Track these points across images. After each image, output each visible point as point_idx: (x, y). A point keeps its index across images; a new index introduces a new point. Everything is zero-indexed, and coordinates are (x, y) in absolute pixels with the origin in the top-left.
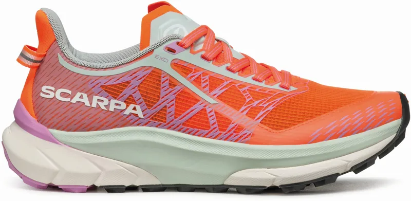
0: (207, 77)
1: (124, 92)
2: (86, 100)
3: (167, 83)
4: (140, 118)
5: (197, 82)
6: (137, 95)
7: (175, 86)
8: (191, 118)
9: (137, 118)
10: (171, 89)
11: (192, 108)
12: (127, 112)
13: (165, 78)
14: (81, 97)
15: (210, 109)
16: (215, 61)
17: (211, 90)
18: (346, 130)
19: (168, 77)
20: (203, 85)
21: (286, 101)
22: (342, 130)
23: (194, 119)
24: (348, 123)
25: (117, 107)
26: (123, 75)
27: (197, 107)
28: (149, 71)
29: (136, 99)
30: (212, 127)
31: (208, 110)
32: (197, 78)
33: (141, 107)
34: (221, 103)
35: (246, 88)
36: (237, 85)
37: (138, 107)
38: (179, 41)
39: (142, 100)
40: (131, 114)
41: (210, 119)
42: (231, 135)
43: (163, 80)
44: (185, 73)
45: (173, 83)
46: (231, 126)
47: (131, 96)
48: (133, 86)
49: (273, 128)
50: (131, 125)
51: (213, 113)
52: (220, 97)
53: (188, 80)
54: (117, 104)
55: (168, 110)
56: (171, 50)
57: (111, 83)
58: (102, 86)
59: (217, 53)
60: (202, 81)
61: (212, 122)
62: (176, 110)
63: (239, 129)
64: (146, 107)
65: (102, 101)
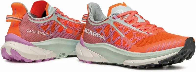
0: (124, 28)
1: (100, 31)
2: (92, 33)
3: (111, 29)
4: (104, 40)
5: (120, 29)
6: (103, 33)
7: (114, 30)
8: (116, 41)
9: (103, 40)
10: (112, 31)
11: (117, 38)
12: (101, 38)
13: (111, 27)
14: (91, 32)
15: (122, 39)
16: (129, 22)
17: (124, 32)
18: (158, 49)
19: (112, 27)
20: (122, 30)
21: (146, 38)
22: (157, 49)
23: (117, 42)
24: (160, 46)
25: (99, 36)
26: (100, 26)
27: (119, 38)
28: (107, 25)
29: (103, 34)
30: (121, 45)
31: (121, 39)
32: (121, 28)
33: (104, 36)
34: (126, 37)
35: (135, 32)
36: (133, 31)
37: (103, 36)
38: (117, 15)
39: (105, 34)
40: (102, 39)
41: (121, 42)
42: (125, 48)
43: (110, 28)
44: (117, 26)
45: (113, 29)
46: (126, 45)
47: (102, 33)
48: (102, 30)
49: (137, 47)
50: (102, 42)
51: (122, 40)
52: (126, 35)
53: (118, 28)
54: (99, 35)
55: (111, 38)
56: (114, 18)
57: (98, 28)
58: (96, 29)
59: (131, 20)
60: (122, 29)
61: (121, 43)
62: (113, 38)
63: (128, 46)
64: (105, 37)
65: (95, 34)
